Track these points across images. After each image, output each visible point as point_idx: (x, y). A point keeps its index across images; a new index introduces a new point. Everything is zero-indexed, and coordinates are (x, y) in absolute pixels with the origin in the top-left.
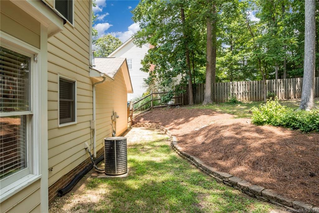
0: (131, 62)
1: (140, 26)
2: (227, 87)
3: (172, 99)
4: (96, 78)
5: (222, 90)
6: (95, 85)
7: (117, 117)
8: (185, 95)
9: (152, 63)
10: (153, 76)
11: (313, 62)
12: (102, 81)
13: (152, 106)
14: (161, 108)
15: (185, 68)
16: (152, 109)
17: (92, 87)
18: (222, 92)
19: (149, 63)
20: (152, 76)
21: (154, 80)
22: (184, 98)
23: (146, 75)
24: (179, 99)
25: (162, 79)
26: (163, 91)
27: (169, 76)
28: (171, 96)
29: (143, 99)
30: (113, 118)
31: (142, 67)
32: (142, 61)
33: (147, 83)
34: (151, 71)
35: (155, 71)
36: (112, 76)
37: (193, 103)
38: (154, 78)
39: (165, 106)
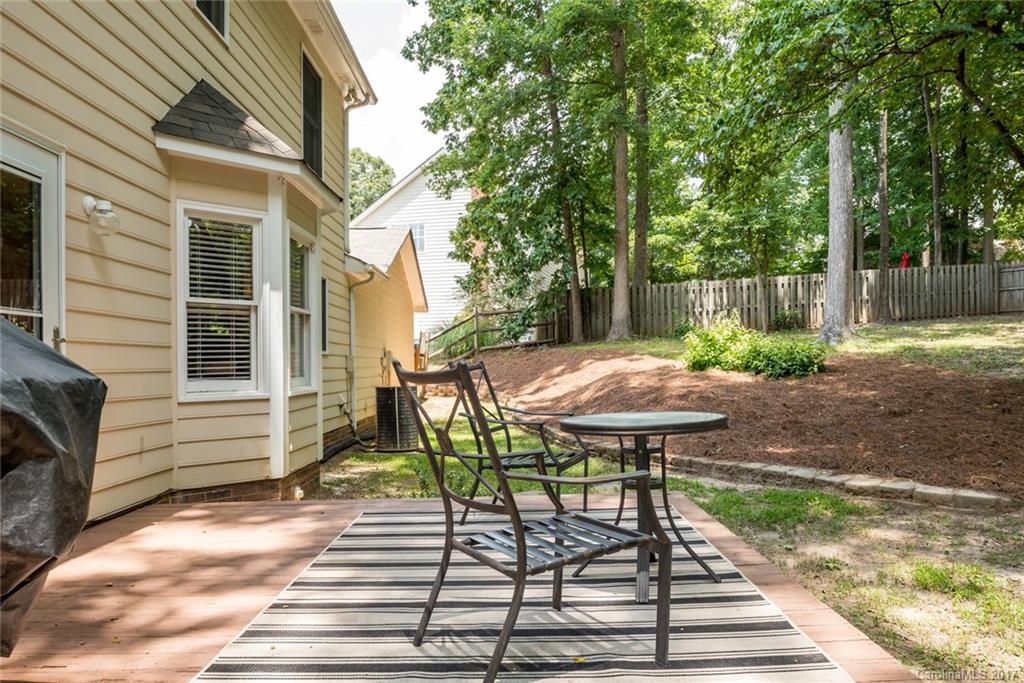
0: (422, 233)
1: (447, 142)
2: (673, 295)
3: (530, 329)
4: (355, 275)
5: (659, 306)
6: (354, 289)
8: (563, 318)
9: (477, 238)
10: (480, 271)
11: (846, 233)
12: (368, 281)
13: (476, 346)
14: (499, 352)
15: (560, 248)
16: (476, 353)
17: (347, 291)
18: (659, 309)
19: (471, 239)
20: (478, 272)
21: (482, 279)
22: (560, 327)
23: (464, 269)
24: (547, 330)
25: (505, 279)
26: (505, 309)
27: (522, 269)
28: (527, 322)
29: (454, 327)
30: (385, 363)
31: (454, 250)
32: (452, 233)
33: (464, 288)
34: (476, 259)
35: (486, 257)
36: (384, 270)
37: (582, 338)
38: (484, 275)
39: (511, 347)
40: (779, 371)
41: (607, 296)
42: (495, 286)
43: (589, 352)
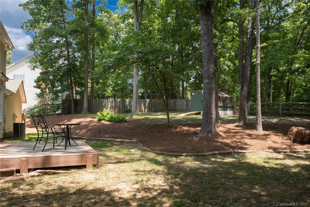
0: (24, 78)
1: (34, 54)
2: (100, 102)
3: (59, 110)
4: (7, 94)
5: (96, 105)
6: (7, 97)
7: (17, 117)
8: (69, 107)
9: (43, 82)
10: (44, 92)
12: (11, 95)
13: (42, 114)
14: (49, 116)
15: (68, 88)
17: (5, 98)
18: (96, 106)
19: (41, 82)
21: (44, 94)
22: (68, 109)
23: (38, 91)
24: (64, 110)
25: (51, 95)
26: (51, 104)
27: (57, 93)
28: (58, 108)
29: (35, 108)
30: (14, 117)
31: (35, 85)
32: (35, 80)
33: (38, 97)
34: (43, 88)
35: (46, 88)
36: (15, 92)
37: (74, 113)
38: (45, 93)
39: (53, 114)
40: (116, 121)
41: (82, 101)
42: (49, 97)
43: (75, 116)
